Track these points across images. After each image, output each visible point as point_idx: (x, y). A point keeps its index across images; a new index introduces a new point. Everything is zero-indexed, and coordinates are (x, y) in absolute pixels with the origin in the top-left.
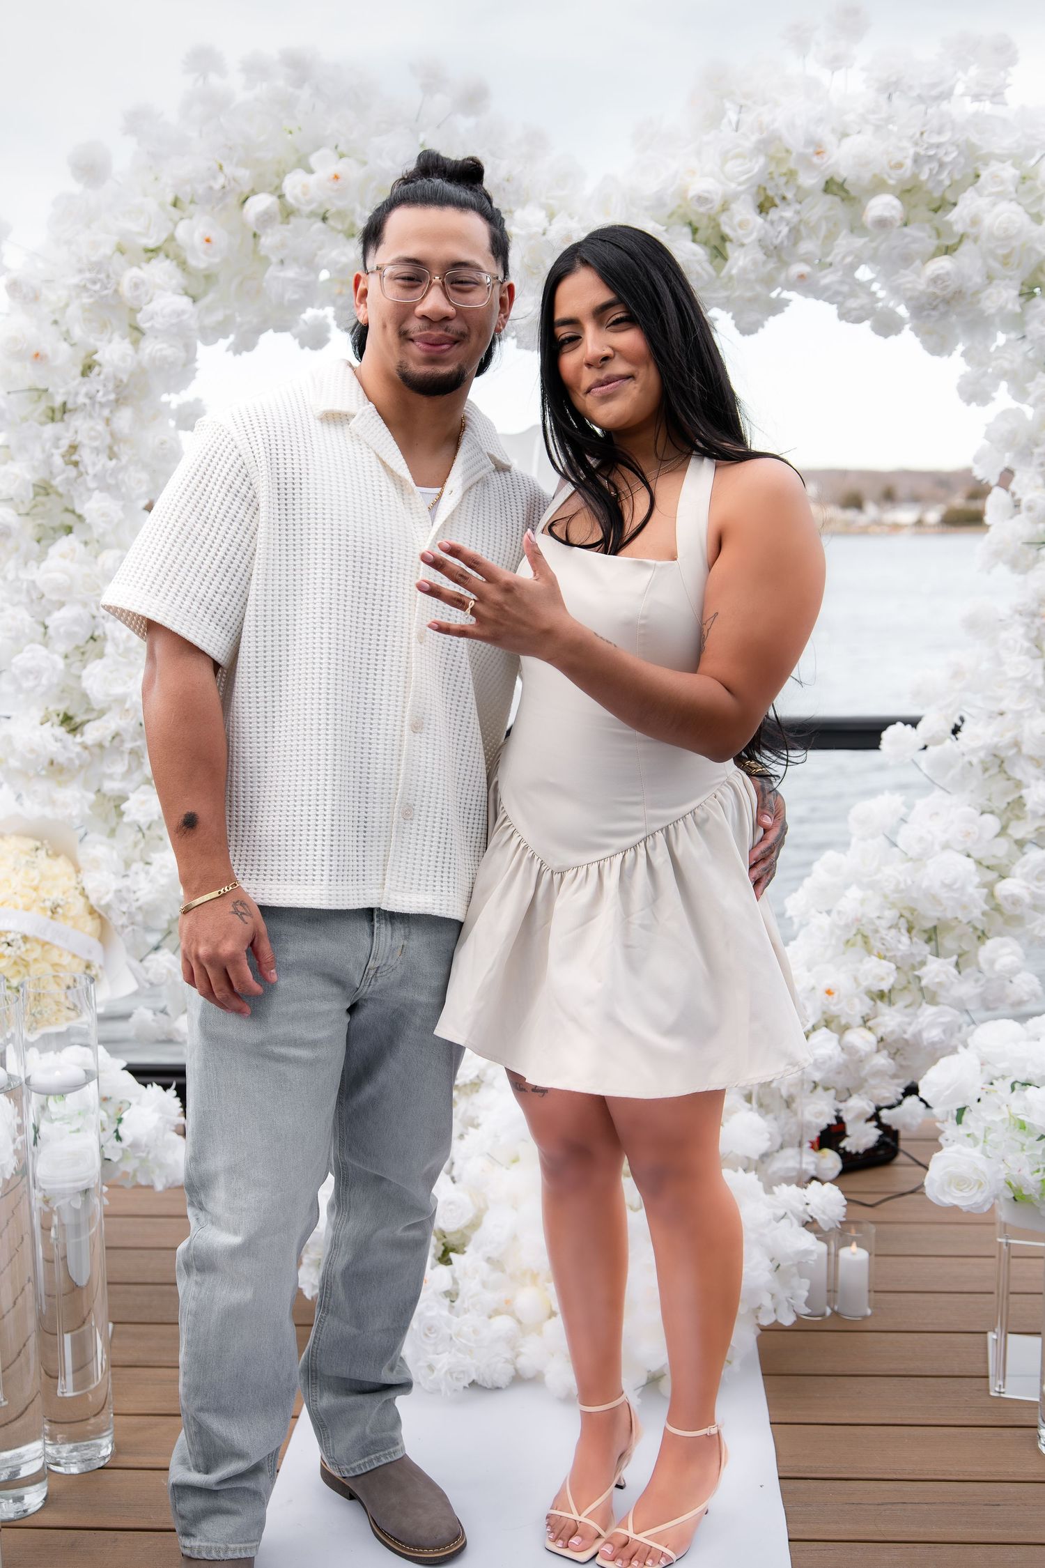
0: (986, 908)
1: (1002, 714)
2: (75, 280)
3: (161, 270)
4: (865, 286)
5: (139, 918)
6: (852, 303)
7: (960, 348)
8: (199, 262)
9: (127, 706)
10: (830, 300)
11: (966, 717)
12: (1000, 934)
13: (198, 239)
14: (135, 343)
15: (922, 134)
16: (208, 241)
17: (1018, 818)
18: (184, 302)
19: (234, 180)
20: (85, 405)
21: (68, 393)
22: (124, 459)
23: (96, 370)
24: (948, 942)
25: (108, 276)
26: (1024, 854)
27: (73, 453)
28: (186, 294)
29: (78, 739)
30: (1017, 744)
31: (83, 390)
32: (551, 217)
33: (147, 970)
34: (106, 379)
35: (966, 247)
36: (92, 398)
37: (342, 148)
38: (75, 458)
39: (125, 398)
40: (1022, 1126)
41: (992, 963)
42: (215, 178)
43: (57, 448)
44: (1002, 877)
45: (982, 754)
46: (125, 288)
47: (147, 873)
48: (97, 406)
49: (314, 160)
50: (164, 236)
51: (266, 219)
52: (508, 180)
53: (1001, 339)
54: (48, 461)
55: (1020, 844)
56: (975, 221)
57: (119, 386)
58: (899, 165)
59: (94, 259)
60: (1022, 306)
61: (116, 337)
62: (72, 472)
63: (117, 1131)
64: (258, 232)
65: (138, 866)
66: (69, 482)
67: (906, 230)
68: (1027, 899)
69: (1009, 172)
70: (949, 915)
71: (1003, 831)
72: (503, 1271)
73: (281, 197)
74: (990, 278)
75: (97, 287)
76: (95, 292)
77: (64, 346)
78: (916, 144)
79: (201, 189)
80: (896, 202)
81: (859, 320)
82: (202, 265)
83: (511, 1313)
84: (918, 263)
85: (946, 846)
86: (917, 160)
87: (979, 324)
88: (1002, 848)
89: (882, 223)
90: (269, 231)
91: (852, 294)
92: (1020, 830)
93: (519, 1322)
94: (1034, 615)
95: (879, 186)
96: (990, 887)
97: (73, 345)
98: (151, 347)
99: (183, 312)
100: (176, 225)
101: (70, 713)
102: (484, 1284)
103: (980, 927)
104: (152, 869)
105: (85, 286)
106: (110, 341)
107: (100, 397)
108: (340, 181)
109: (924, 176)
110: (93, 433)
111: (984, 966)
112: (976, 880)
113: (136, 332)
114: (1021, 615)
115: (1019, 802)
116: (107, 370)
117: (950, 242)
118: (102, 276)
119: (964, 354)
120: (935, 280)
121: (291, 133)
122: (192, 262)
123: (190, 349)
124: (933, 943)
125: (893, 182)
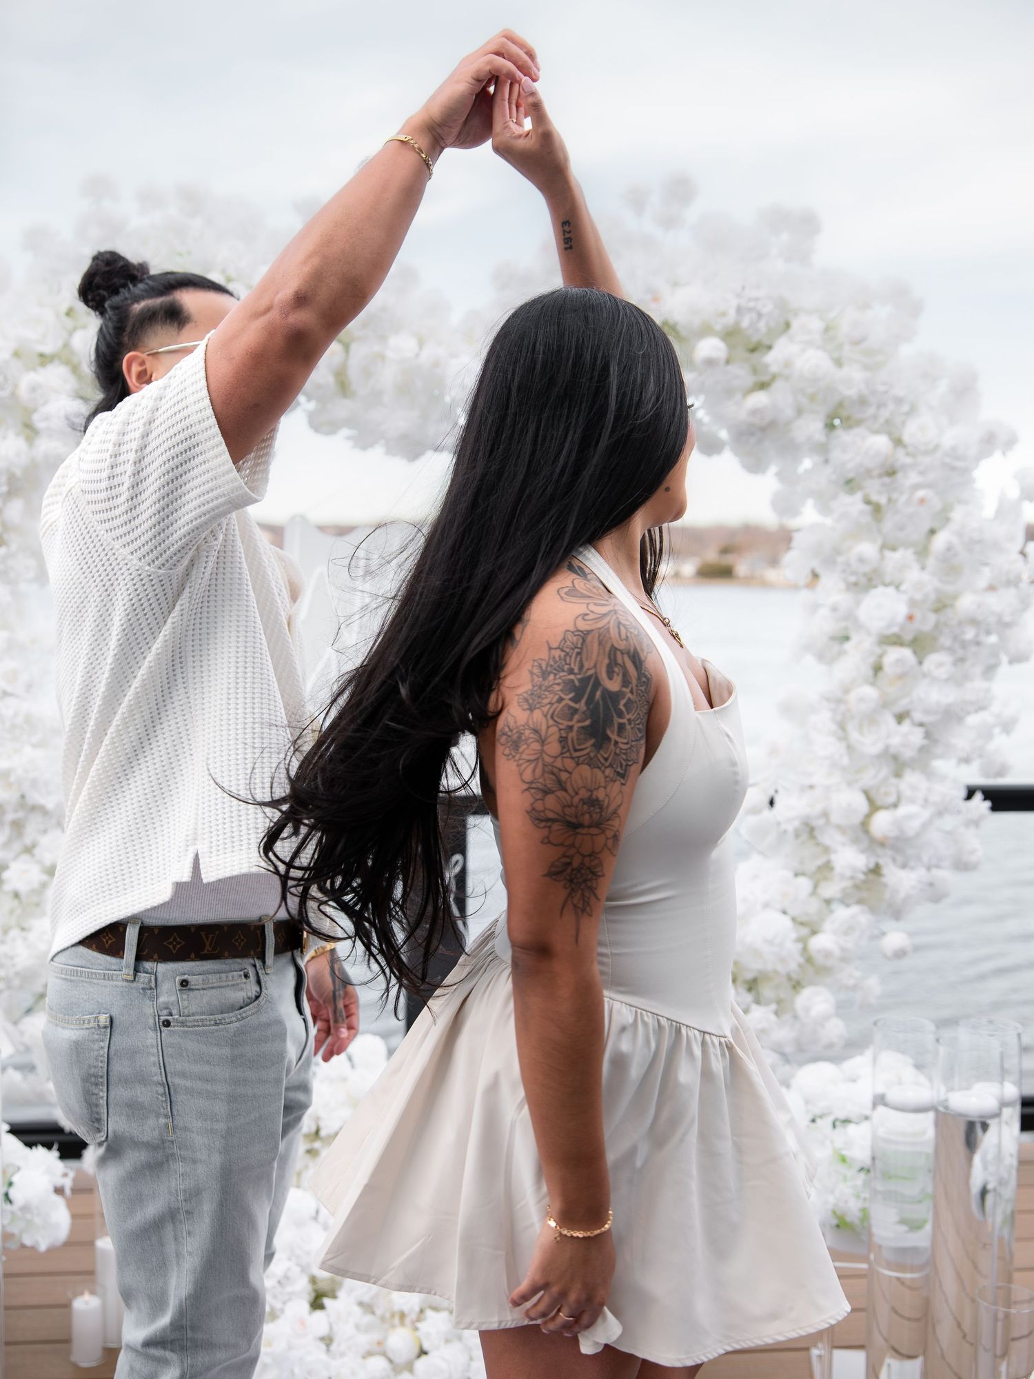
0: (801, 960)
1: (811, 787)
3: (56, 374)
5: (17, 982)
7: (773, 469)
9: (12, 779)
11: (780, 790)
12: (811, 983)
14: (30, 441)
15: (743, 288)
17: (826, 879)
18: (78, 405)
22: (14, 547)
24: (767, 991)
25: (6, 379)
26: (831, 912)
28: (82, 398)
30: (825, 814)
32: (421, 344)
33: (22, 1033)
35: (778, 385)
39: (17, 491)
40: (843, 1159)
41: (807, 1010)
44: (814, 932)
45: (796, 823)
46: (23, 392)
47: (25, 939)
50: (60, 343)
53: (807, 463)
55: (828, 902)
56: (788, 364)
58: (724, 314)
60: (827, 436)
61: (11, 435)
63: (7, 1195)
65: (15, 933)
67: (730, 368)
68: (837, 952)
69: (816, 324)
70: (770, 967)
71: (814, 892)
72: (373, 1313)
74: (800, 412)
78: (738, 296)
80: (721, 344)
83: (384, 1354)
84: (738, 396)
85: (766, 905)
86: (739, 310)
87: (790, 450)
88: (813, 906)
89: (710, 363)
92: (831, 889)
93: (391, 1361)
94: (839, 701)
95: (705, 331)
96: (803, 941)
98: (45, 446)
100: (71, 333)
102: (357, 1327)
103: (794, 976)
104: (32, 936)
106: (5, 438)
109: (745, 323)
111: (801, 1013)
112: (794, 935)
113: (30, 431)
114: (828, 700)
115: (827, 867)
117: (765, 378)
119: (778, 474)
120: (754, 412)
121: (180, 254)
124: (753, 992)
125: (718, 327)
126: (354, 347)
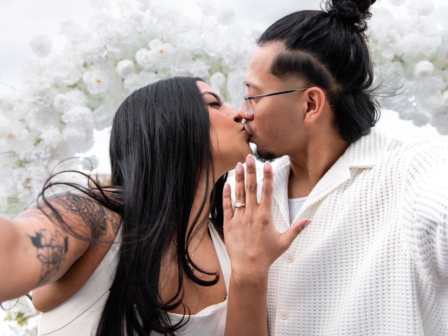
2: (32, 100)
3: (75, 95)
4: (411, 103)
6: (407, 111)
8: (94, 91)
10: (396, 110)
13: (93, 81)
14: (61, 130)
16: (99, 81)
18: (87, 110)
19: (112, 53)
20: (34, 159)
21: (26, 154)
23: (41, 142)
25: (48, 98)
27: (28, 183)
28: (89, 106)
29: (24, 327)
31: (34, 152)
34: (46, 147)
36: (38, 155)
37: (165, 39)
38: (29, 185)
39: (56, 156)
42: (102, 52)
43: (20, 180)
46: (56, 104)
48: (41, 160)
49: (151, 44)
50: (77, 79)
51: (127, 71)
52: (245, 53)
54: (15, 187)
57: (52, 151)
59: (41, 89)
61: (52, 127)
62: (27, 192)
64: (124, 77)
66: (26, 196)
67: (433, 78)
73: (135, 62)
75: (42, 103)
76: (41, 105)
77: (25, 132)
79: (95, 57)
80: (430, 64)
81: (409, 119)
82: (96, 93)
84: (439, 93)
89: (424, 74)
90: (129, 77)
91: (406, 107)
95: (421, 57)
97: (30, 131)
98: (69, 132)
99: (85, 115)
100: (83, 74)
101: (22, 312)
105: (36, 103)
106: (48, 129)
107: (42, 156)
108: (164, 54)
110: (38, 173)
113: (62, 124)
116: (46, 142)
118: (45, 98)
121: (140, 33)
122: (91, 92)
123: (89, 132)
125: (428, 55)
126: (230, 74)
